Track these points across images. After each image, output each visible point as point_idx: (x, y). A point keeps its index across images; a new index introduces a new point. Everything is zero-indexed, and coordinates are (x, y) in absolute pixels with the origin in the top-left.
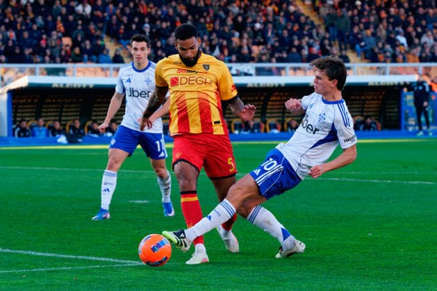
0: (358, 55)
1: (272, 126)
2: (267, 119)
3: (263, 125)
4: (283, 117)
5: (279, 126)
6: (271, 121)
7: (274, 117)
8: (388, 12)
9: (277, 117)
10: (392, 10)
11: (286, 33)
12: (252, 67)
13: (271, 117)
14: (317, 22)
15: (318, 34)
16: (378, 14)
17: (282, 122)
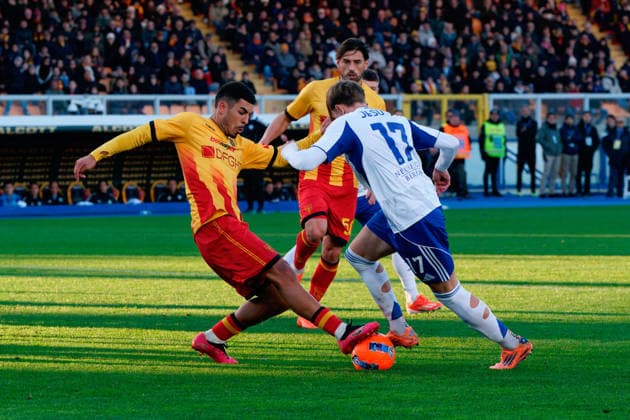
0: (267, 81)
1: (131, 193)
2: (123, 182)
3: (117, 192)
4: (149, 179)
5: (142, 194)
6: (128, 185)
7: (134, 179)
8: (315, 15)
9: (139, 178)
10: (322, 12)
11: (155, 48)
12: (102, 100)
13: (128, 180)
14: (204, 32)
15: (206, 48)
16: (300, 17)
17: (147, 187)
